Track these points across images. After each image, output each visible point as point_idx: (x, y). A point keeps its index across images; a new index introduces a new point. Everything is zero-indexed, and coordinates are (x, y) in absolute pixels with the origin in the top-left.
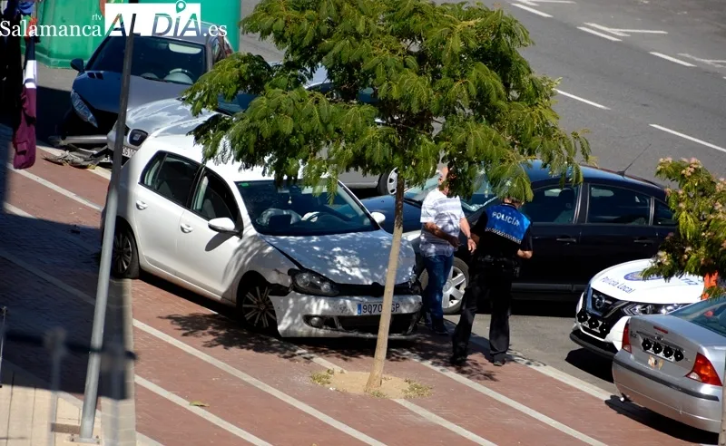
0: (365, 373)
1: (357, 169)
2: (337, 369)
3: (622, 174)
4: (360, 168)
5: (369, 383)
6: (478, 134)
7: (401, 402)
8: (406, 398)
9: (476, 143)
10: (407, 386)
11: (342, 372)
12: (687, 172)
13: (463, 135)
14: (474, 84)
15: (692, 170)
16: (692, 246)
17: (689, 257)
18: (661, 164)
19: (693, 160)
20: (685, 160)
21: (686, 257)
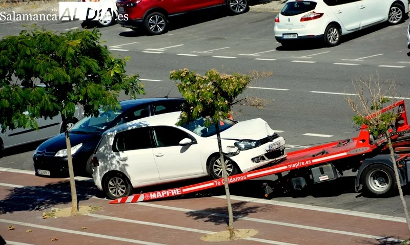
0: (69, 208)
1: (41, 117)
2: (57, 209)
3: (166, 97)
4: (43, 116)
5: (72, 211)
6: (92, 88)
7: (89, 215)
8: (90, 213)
9: (91, 91)
10: (90, 208)
11: (59, 210)
12: (183, 74)
13: (85, 89)
14: (84, 67)
15: (185, 73)
16: (193, 106)
17: (193, 111)
18: (172, 74)
19: (185, 69)
20: (181, 70)
21: (191, 111)
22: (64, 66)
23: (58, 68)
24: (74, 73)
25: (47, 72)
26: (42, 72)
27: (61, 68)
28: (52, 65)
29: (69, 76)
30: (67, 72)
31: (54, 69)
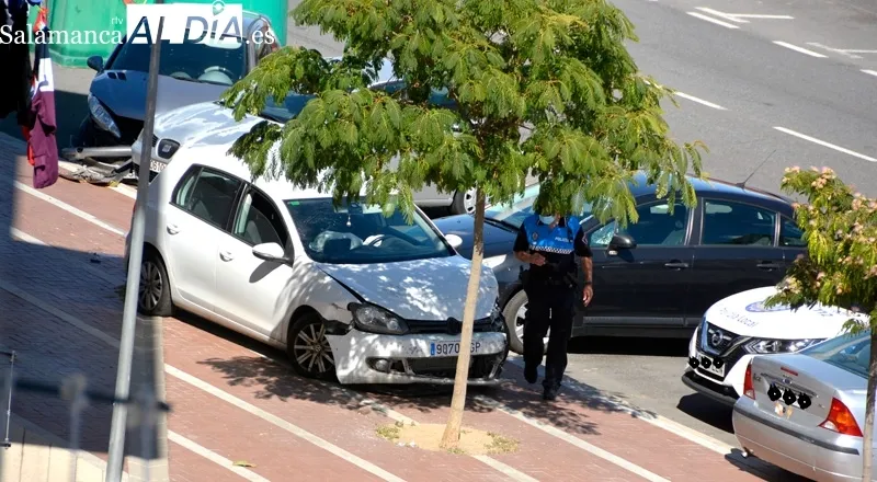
0: (440, 425)
2: (407, 421)
3: (742, 186)
5: (445, 436)
6: (573, 145)
7: (483, 458)
8: (488, 453)
9: (571, 154)
10: (489, 440)
11: (413, 425)
12: (819, 184)
13: (557, 144)
14: (568, 86)
15: (824, 181)
16: (826, 271)
17: (822, 284)
18: (787, 175)
19: (825, 170)
20: (815, 169)
21: (819, 284)
22: (516, 71)
23: (500, 74)
24: (538, 96)
25: (472, 77)
26: (460, 75)
27: (507, 76)
28: (489, 62)
29: (523, 99)
30: (522, 88)
31: (490, 73)
